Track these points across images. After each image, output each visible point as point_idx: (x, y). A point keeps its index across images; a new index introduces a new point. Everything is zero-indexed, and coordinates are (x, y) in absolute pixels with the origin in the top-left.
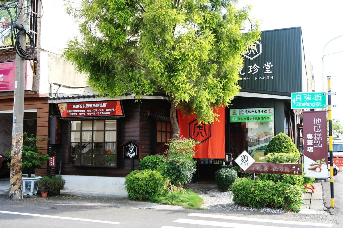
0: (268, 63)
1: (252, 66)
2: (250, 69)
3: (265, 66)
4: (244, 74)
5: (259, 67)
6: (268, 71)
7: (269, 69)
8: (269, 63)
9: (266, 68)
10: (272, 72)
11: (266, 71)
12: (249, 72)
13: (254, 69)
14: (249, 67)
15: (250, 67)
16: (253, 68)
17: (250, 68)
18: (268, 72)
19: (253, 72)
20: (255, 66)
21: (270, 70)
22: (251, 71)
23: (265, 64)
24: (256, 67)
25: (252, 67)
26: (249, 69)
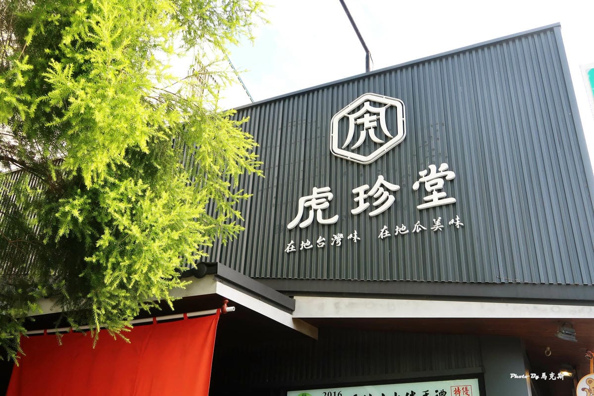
0: (433, 167)
1: (366, 187)
2: (361, 199)
3: (421, 180)
4: (335, 219)
5: (394, 187)
6: (436, 199)
7: (439, 191)
8: (438, 167)
9: (429, 189)
10: (451, 200)
11: (426, 198)
12: (355, 211)
13: (375, 196)
14: (355, 191)
15: (361, 190)
16: (370, 193)
17: (358, 195)
18: (436, 203)
19: (372, 208)
20: (382, 185)
21: (443, 194)
22: (363, 206)
23: (422, 173)
24: (388, 190)
25: (366, 192)
26: (356, 199)
